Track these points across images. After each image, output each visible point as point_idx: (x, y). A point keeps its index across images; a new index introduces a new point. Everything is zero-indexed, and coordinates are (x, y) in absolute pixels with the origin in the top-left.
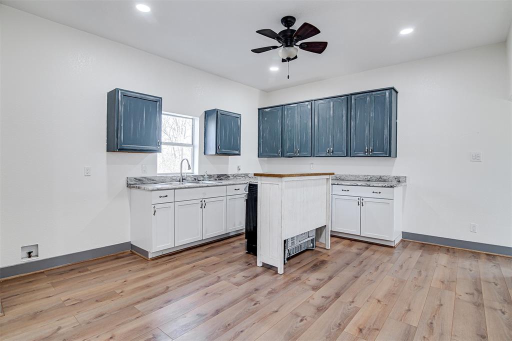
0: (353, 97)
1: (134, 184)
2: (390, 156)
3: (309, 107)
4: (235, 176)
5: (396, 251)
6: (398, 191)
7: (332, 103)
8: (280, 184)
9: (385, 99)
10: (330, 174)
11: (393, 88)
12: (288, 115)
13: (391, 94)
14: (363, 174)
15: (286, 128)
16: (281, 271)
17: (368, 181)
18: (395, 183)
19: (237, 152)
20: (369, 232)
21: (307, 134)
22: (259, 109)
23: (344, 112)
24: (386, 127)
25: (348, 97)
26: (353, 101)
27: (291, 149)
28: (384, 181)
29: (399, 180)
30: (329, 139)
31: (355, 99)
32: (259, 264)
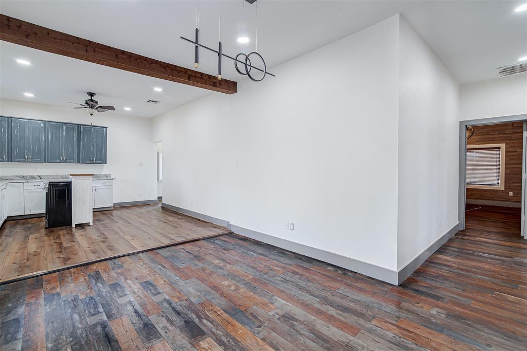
0: (82, 126)
3: (42, 125)
9: (103, 132)
12: (16, 127)
13: (106, 131)
15: (14, 137)
16: (92, 223)
21: (39, 145)
23: (75, 135)
24: (103, 148)
25: (79, 126)
27: (22, 156)
30: (62, 150)
31: (83, 128)
32: (74, 226)
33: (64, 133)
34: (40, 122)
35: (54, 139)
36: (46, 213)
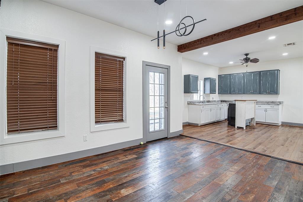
0: (262, 72)
1: (189, 103)
2: (277, 94)
3: (242, 75)
4: (212, 101)
5: (280, 127)
6: (280, 106)
7: (252, 74)
8: (245, 103)
9: (275, 74)
10: (256, 100)
11: (278, 70)
12: (233, 78)
13: (277, 72)
14: (265, 101)
15: (232, 83)
16: (245, 128)
17: (268, 103)
18: (279, 104)
19: (215, 93)
20: (269, 121)
21: (241, 86)
22: (219, 75)
23: (258, 78)
24: (275, 84)
25: (260, 72)
26: (262, 74)
27: (234, 91)
28: (274, 103)
29: (280, 103)
30: (251, 87)
31: (263, 73)
32: (236, 127)
33: (252, 77)
34: (241, 74)
35: (247, 82)
36: (228, 118)
